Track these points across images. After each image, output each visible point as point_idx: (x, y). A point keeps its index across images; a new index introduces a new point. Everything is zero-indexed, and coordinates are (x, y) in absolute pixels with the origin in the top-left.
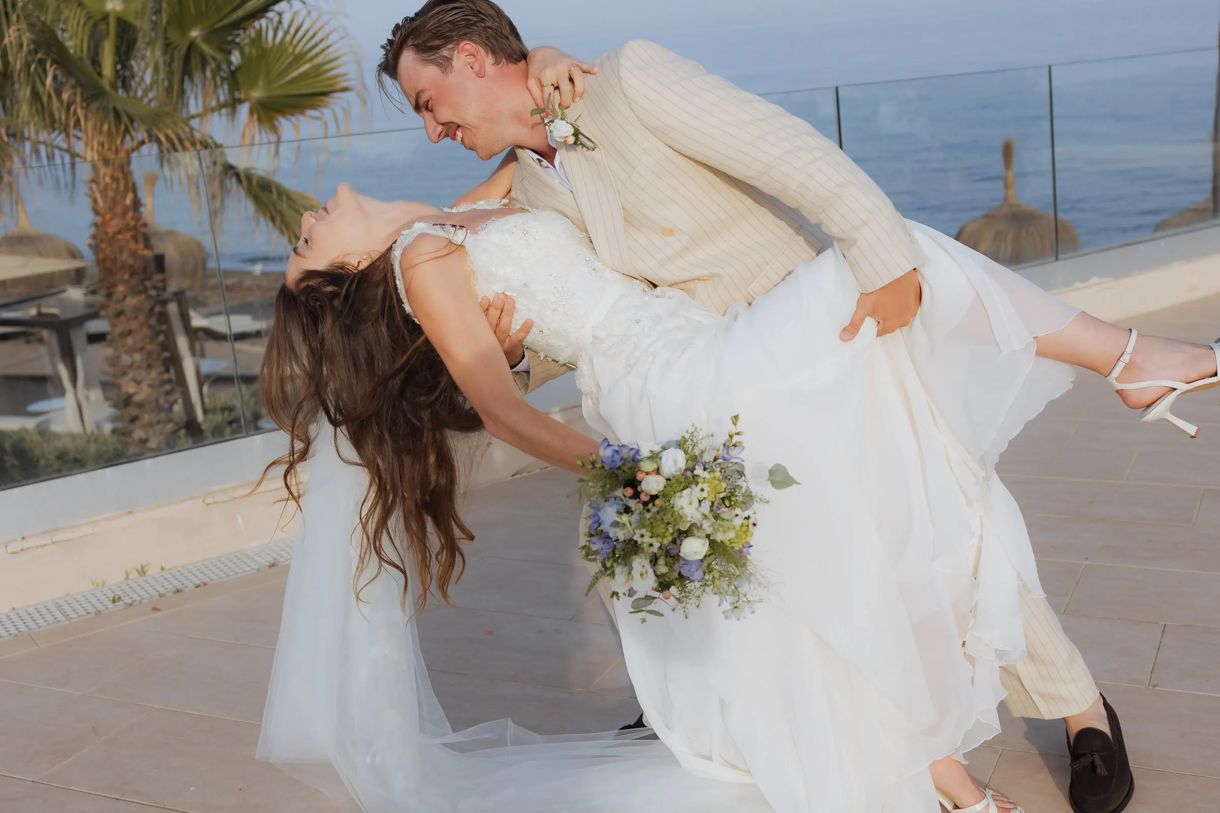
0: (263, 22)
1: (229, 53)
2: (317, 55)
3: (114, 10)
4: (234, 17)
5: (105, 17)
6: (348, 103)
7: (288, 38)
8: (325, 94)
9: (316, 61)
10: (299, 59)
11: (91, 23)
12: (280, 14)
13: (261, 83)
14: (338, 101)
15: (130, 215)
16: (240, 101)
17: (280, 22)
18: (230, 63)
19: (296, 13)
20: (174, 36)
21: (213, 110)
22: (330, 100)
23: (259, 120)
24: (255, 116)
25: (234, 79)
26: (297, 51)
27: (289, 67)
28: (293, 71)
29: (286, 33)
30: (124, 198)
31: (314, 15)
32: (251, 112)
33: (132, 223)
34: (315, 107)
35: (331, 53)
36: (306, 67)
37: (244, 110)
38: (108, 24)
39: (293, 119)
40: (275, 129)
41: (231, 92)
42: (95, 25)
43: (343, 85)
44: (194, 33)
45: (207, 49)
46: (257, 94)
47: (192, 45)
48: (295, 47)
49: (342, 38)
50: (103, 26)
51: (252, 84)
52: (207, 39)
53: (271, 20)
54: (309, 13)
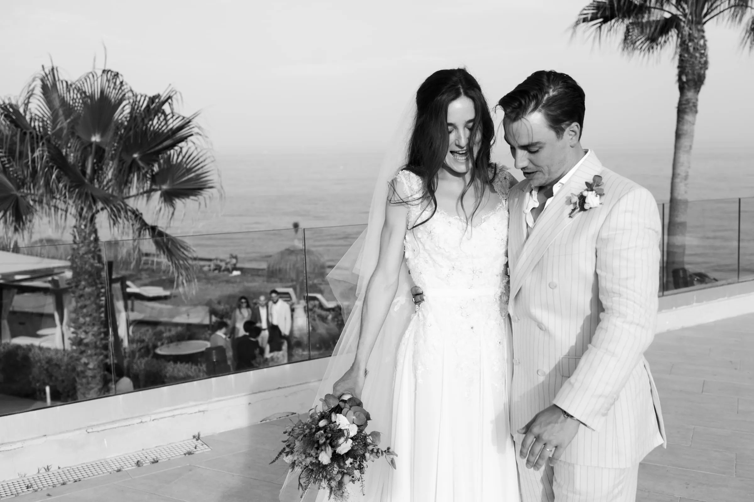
0: (172, 151)
1: (153, 166)
2: (199, 169)
3: (95, 142)
4: (157, 148)
5: (91, 144)
6: (212, 194)
7: (184, 160)
8: (201, 189)
9: (198, 172)
10: (189, 171)
11: (83, 147)
12: (181, 148)
13: (168, 182)
14: (206, 193)
15: (92, 245)
16: (155, 190)
17: (181, 152)
18: (153, 171)
19: (189, 148)
20: (124, 156)
21: (142, 194)
22: (204, 192)
23: (165, 200)
24: (163, 198)
25: (154, 179)
26: (188, 167)
27: (183, 175)
28: (185, 177)
29: (182, 158)
30: (90, 237)
31: (199, 150)
32: (161, 196)
33: (93, 249)
34: (195, 195)
35: (205, 169)
36: (193, 175)
38: (91, 148)
39: (183, 200)
40: (173, 205)
41: (152, 186)
42: (85, 148)
43: (210, 185)
44: (135, 156)
45: (141, 164)
46: (165, 187)
47: (134, 160)
48: (187, 165)
49: (212, 162)
50: (89, 149)
51: (164, 182)
52: (141, 159)
53: (176, 150)
54: (196, 148)
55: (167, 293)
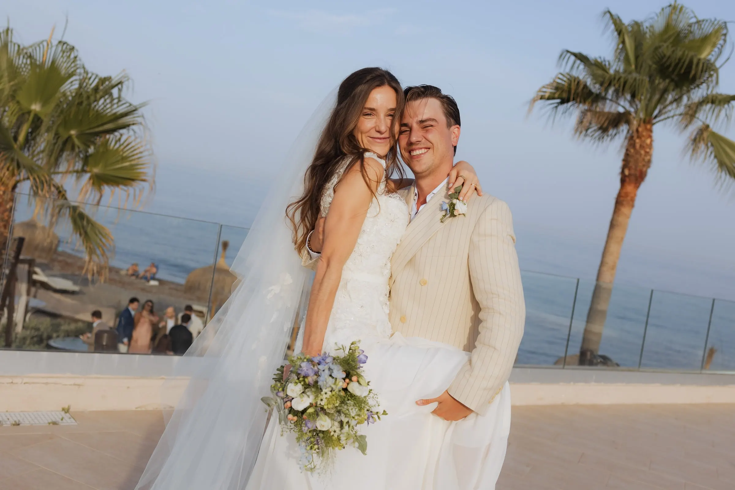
0: (112, 136)
1: (89, 147)
2: (134, 160)
3: (35, 110)
4: (97, 130)
5: (29, 112)
6: (143, 188)
7: (122, 147)
8: (133, 180)
9: (133, 163)
10: (124, 159)
11: (21, 113)
12: (121, 135)
13: (101, 165)
14: (138, 185)
15: (6, 214)
16: (86, 172)
17: (120, 140)
18: (87, 152)
19: (129, 137)
20: (61, 130)
21: (70, 172)
22: (135, 184)
23: (93, 183)
24: (91, 181)
25: (86, 160)
26: (125, 155)
27: (117, 162)
28: (119, 164)
29: (120, 146)
30: (7, 204)
31: (138, 140)
32: (90, 179)
33: (6, 218)
34: (126, 185)
35: (141, 161)
36: (127, 164)
37: (87, 176)
38: (29, 115)
39: (112, 188)
40: (100, 190)
41: (83, 166)
42: (23, 114)
43: (143, 178)
44: (73, 132)
45: (77, 142)
46: (96, 170)
47: (70, 138)
48: (124, 153)
49: (149, 155)
50: (27, 116)
51: (96, 165)
52: (78, 137)
53: (116, 136)
54: (136, 138)
55: (76, 288)
